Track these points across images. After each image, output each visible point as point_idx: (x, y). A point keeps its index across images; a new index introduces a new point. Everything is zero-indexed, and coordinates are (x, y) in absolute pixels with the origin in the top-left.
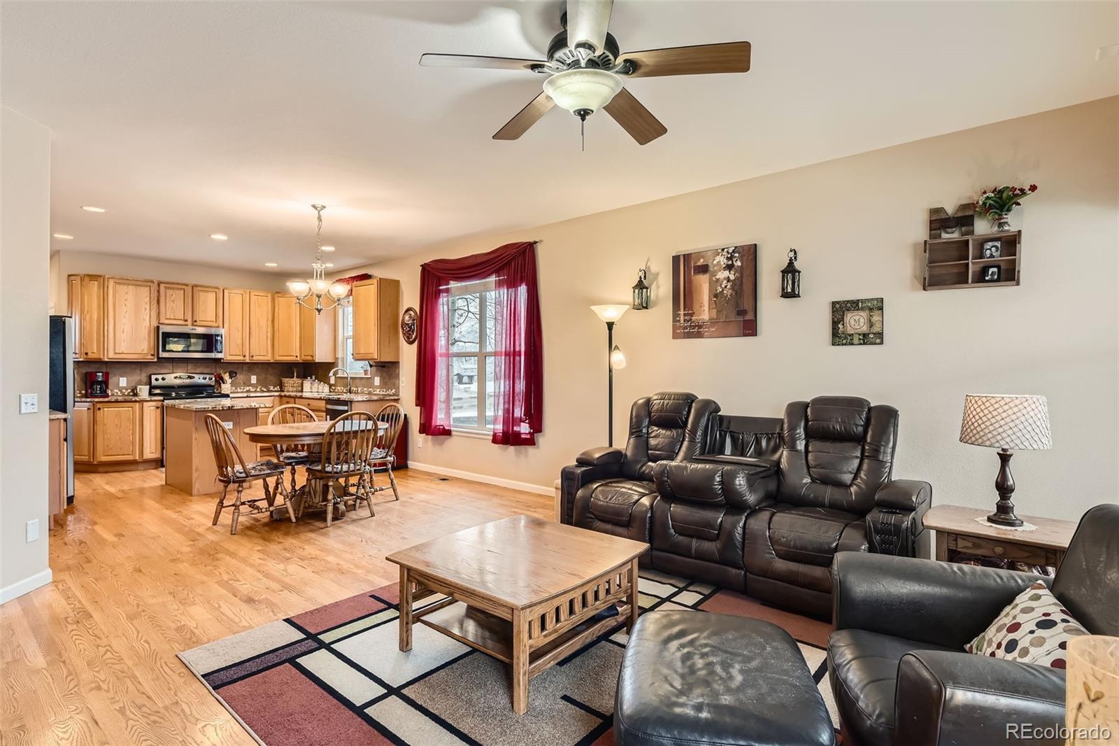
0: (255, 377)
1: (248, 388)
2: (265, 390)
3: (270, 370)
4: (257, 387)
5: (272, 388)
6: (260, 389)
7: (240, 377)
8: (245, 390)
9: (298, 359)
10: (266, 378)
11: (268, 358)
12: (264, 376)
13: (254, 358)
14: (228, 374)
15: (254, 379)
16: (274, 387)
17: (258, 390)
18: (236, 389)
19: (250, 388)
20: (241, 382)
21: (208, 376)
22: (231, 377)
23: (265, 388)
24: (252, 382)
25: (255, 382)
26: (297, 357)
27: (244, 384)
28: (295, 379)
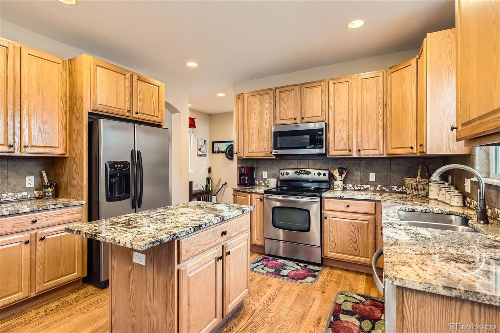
0: (374, 174)
1: (365, 187)
2: (387, 190)
3: (393, 166)
4: (376, 186)
5: (395, 188)
6: (381, 188)
7: (358, 174)
8: (362, 188)
9: (415, 151)
10: (387, 175)
11: (380, 151)
12: (384, 174)
13: (361, 153)
14: (337, 170)
15: (372, 177)
16: (399, 187)
17: (378, 189)
18: (353, 186)
19: (368, 186)
20: (358, 178)
21: (322, 172)
22: (341, 174)
23: (387, 186)
24: (371, 180)
25: (374, 180)
26: (412, 148)
27: (362, 181)
28: (418, 179)
